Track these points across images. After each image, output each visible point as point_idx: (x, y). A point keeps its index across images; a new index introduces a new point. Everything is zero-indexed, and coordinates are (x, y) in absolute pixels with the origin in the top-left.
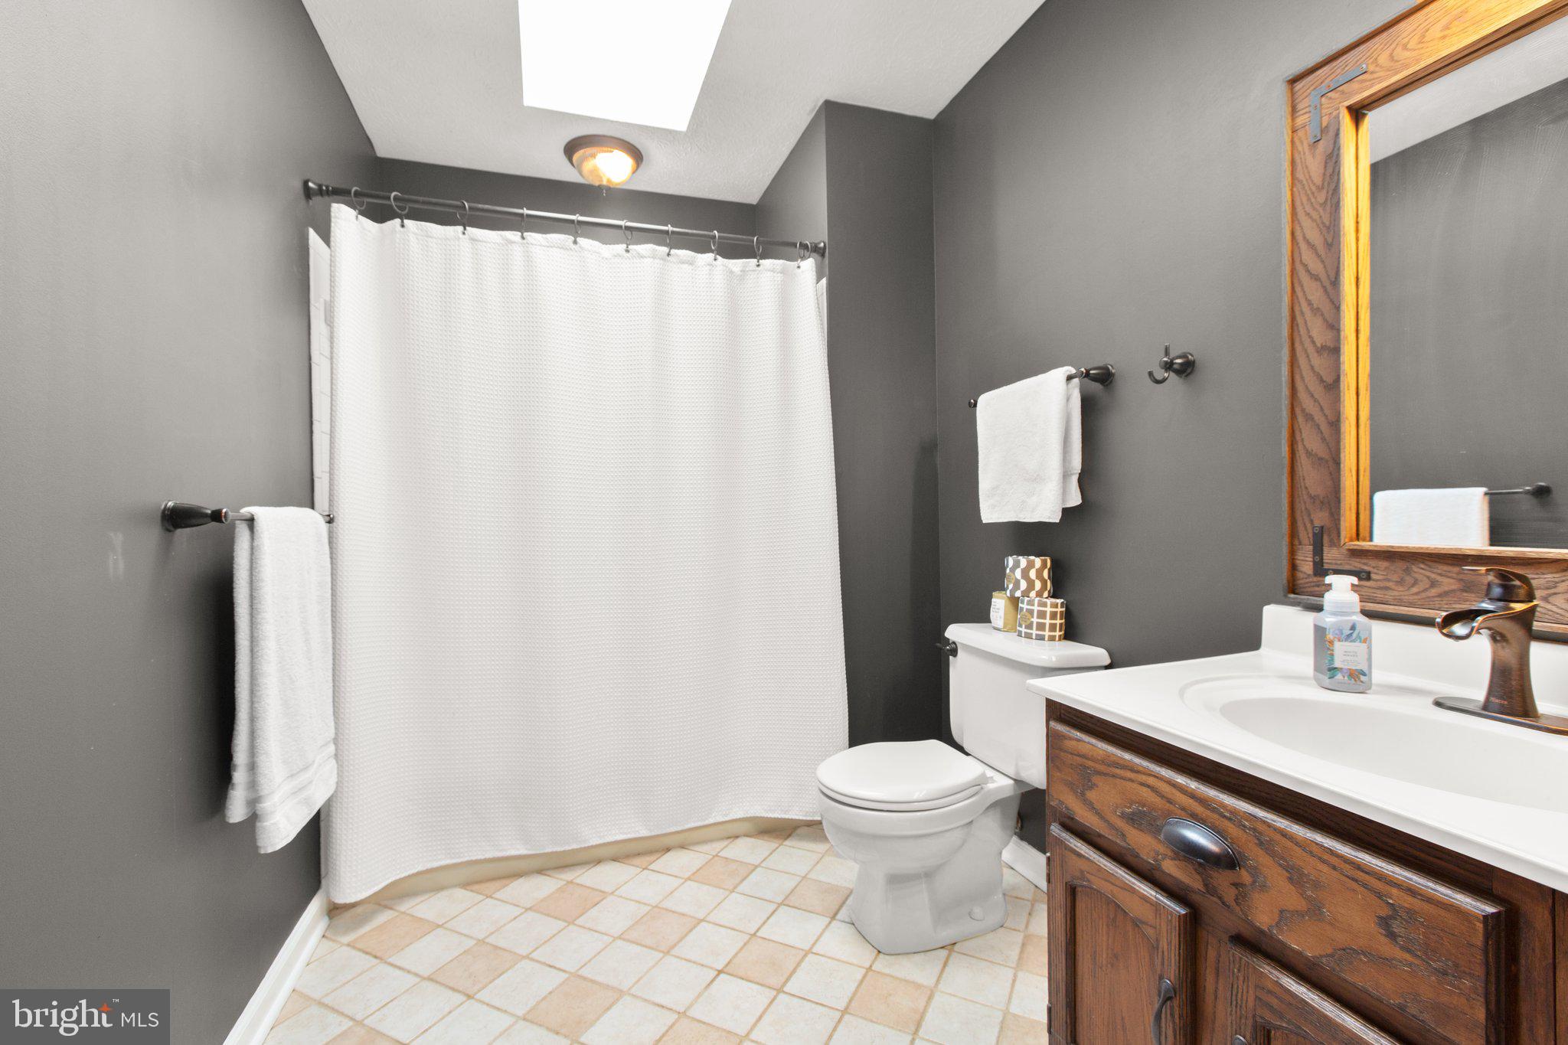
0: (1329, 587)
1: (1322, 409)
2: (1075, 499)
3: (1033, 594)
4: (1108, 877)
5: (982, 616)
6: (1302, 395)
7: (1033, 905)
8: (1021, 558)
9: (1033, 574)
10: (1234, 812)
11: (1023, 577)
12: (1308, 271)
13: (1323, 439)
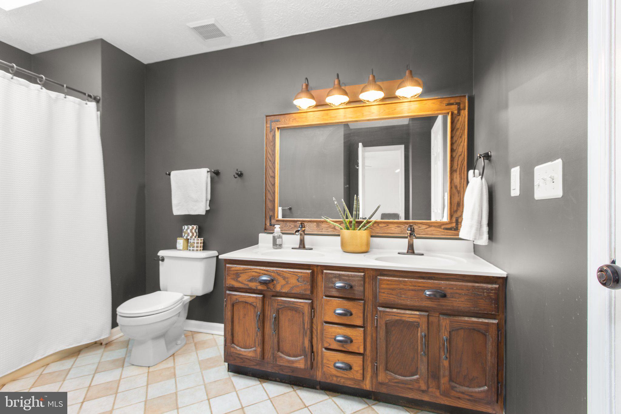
0: (275, 228)
1: (271, 190)
2: (208, 208)
3: (194, 237)
4: (244, 297)
5: (173, 246)
6: (268, 186)
7: (192, 336)
8: (189, 226)
9: (193, 231)
10: (273, 270)
11: (190, 232)
12: (269, 159)
13: (272, 196)
